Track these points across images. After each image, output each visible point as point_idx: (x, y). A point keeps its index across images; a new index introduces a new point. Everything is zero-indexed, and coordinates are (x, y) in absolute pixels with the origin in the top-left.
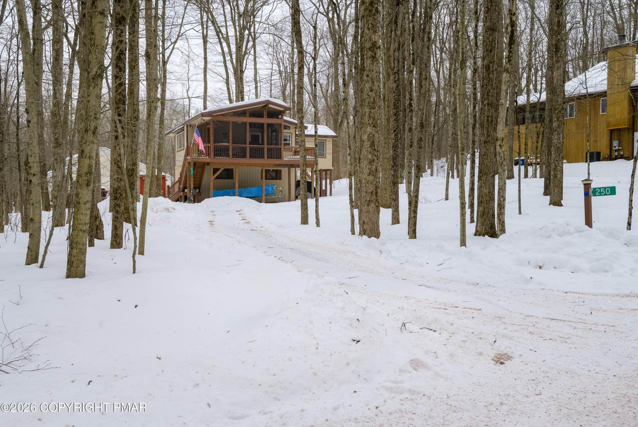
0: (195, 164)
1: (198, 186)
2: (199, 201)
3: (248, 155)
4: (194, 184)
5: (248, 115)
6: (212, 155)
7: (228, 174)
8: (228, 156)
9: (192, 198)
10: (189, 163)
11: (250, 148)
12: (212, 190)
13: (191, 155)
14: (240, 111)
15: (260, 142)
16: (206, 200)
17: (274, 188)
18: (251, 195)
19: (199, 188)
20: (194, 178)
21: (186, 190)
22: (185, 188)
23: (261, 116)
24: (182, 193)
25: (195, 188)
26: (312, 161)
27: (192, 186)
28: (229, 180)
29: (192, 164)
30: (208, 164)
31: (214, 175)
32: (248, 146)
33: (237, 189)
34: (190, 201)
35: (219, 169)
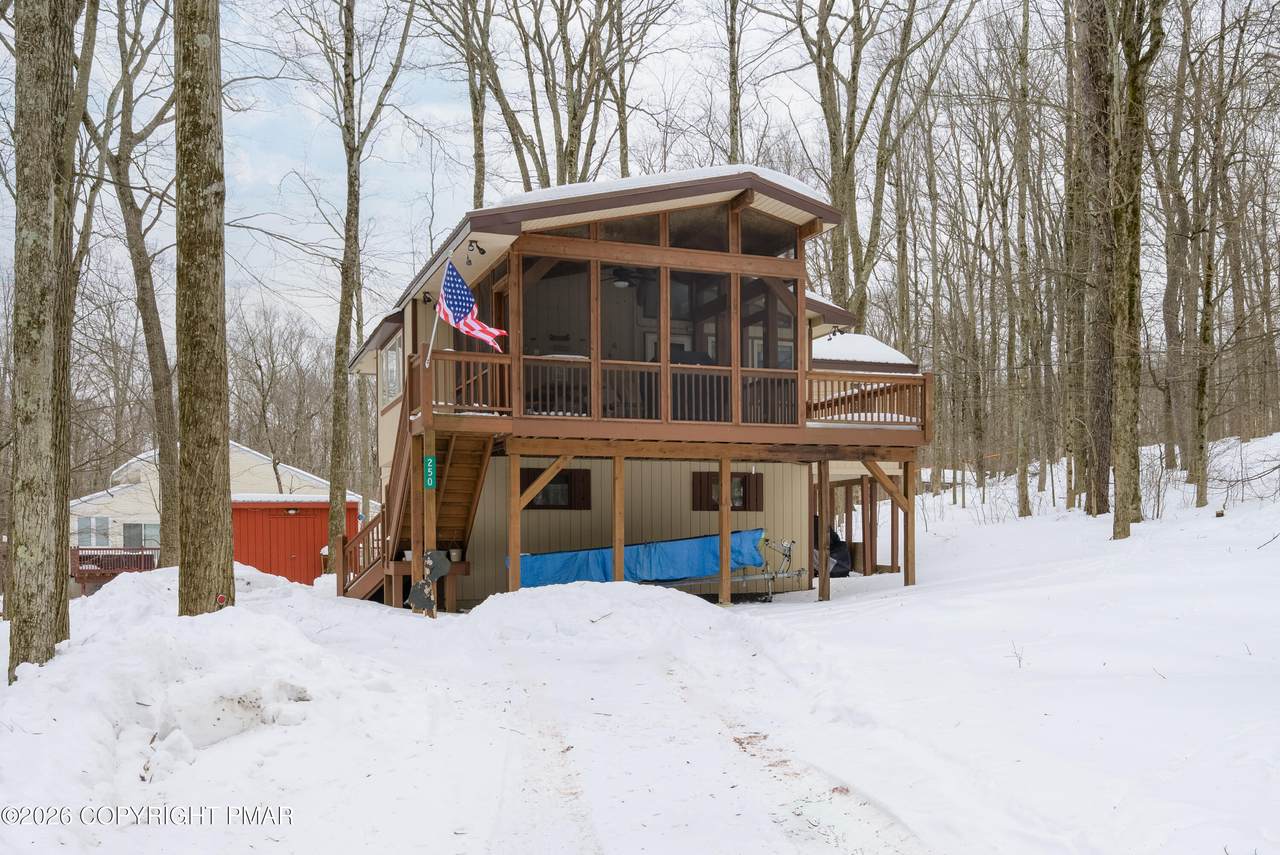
0: (443, 445)
1: (455, 540)
2: (464, 604)
3: (666, 404)
4: (439, 529)
5: (664, 237)
6: (515, 403)
7: (574, 490)
8: (586, 409)
9: (430, 592)
10: (419, 438)
11: (674, 377)
12: (516, 556)
13: (428, 403)
14: (632, 218)
15: (711, 353)
16: (494, 601)
17: (761, 543)
18: (671, 574)
19: (462, 546)
20: (441, 505)
21: (409, 555)
22: (403, 545)
23: (719, 245)
24: (392, 564)
25: (441, 545)
26: (911, 431)
27: (431, 536)
28: (575, 513)
29: (430, 440)
30: (499, 448)
31: (522, 491)
32: (666, 368)
33: (620, 550)
34: (423, 606)
35: (539, 472)
